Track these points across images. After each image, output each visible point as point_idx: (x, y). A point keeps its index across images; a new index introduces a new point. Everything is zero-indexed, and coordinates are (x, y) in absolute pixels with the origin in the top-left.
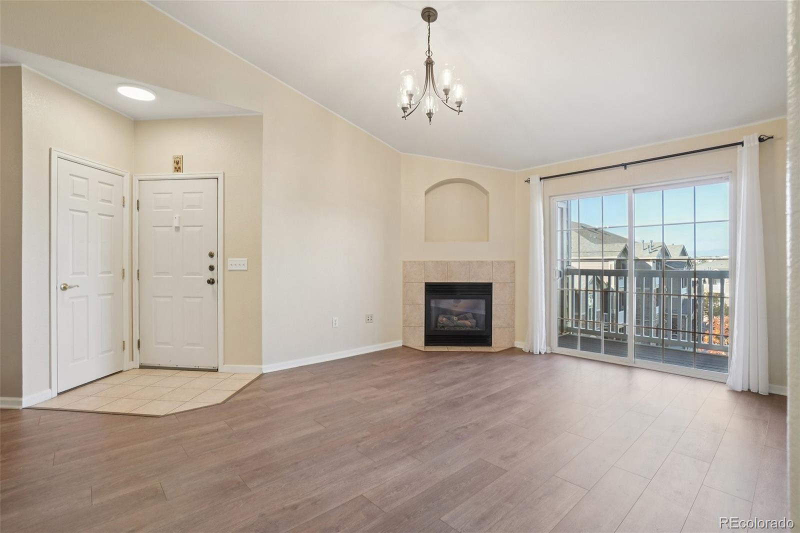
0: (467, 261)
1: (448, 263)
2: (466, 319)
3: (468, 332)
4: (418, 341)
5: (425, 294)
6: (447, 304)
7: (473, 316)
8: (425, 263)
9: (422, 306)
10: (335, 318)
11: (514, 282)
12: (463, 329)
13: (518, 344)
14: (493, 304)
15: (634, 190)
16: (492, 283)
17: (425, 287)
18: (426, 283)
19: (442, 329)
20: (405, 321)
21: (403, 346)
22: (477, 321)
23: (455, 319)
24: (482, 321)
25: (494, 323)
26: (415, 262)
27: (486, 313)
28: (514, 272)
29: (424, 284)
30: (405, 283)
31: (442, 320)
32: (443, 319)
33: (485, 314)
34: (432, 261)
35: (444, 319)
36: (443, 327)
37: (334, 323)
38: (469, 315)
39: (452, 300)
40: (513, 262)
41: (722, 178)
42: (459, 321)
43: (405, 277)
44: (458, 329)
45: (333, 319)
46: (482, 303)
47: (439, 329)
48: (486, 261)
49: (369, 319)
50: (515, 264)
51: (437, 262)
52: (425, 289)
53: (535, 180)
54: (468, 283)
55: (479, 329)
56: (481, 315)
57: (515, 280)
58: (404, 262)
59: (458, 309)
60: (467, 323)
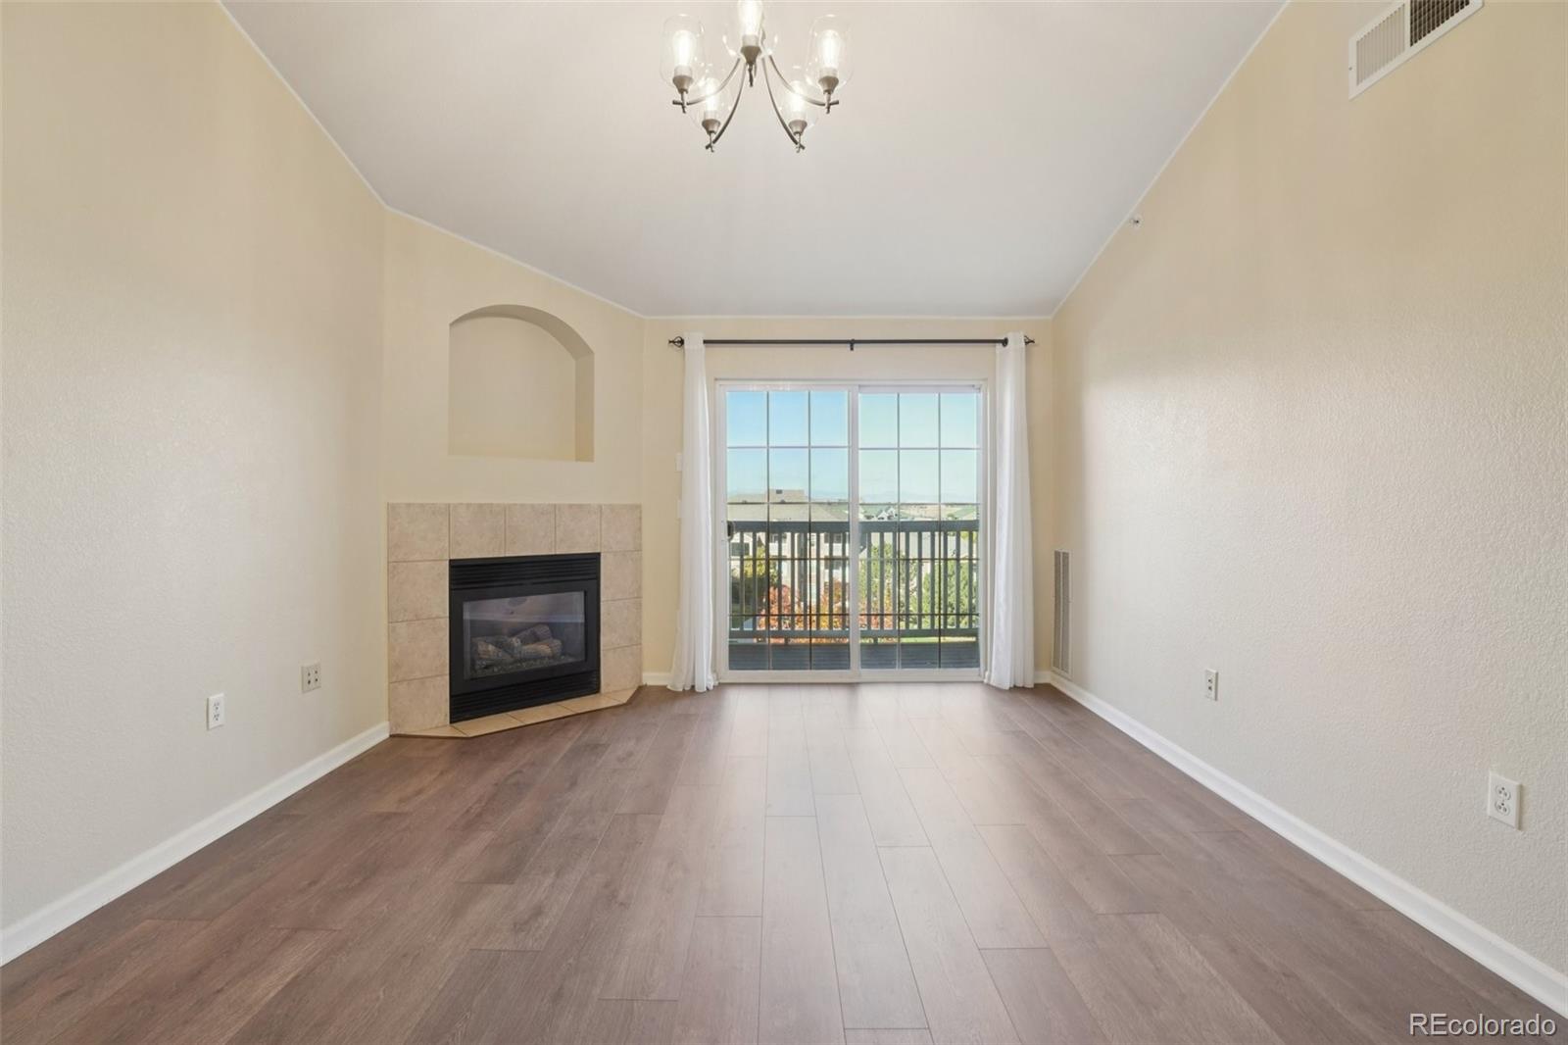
0: (549, 505)
1: (506, 509)
2: (537, 639)
3: (552, 669)
4: (431, 713)
5: (450, 590)
6: (497, 610)
7: (552, 631)
8: (448, 510)
9: (442, 621)
10: (213, 698)
11: (639, 549)
12: (538, 665)
13: (651, 678)
14: (602, 598)
15: (860, 386)
16: (599, 554)
17: (450, 570)
18: (450, 561)
19: (488, 673)
20: (394, 667)
21: (391, 736)
22: (563, 642)
23: (516, 645)
24: (579, 637)
25: (606, 639)
26: (422, 505)
27: (586, 619)
28: (640, 529)
29: (446, 564)
30: (393, 567)
31: (487, 652)
32: (488, 649)
33: (583, 621)
34: (468, 505)
35: (491, 648)
36: (487, 667)
37: (212, 712)
38: (543, 630)
39: (508, 599)
40: (638, 507)
41: (973, 386)
42: (525, 647)
43: (392, 547)
44: (525, 666)
45: (208, 700)
46: (577, 599)
47: (480, 674)
48: (589, 505)
49: (310, 679)
50: (641, 512)
51: (481, 506)
52: (450, 575)
53: (694, 343)
54: (552, 556)
55: (571, 660)
56: (576, 624)
57: (640, 545)
58: (392, 509)
59: (517, 619)
60: (544, 648)
